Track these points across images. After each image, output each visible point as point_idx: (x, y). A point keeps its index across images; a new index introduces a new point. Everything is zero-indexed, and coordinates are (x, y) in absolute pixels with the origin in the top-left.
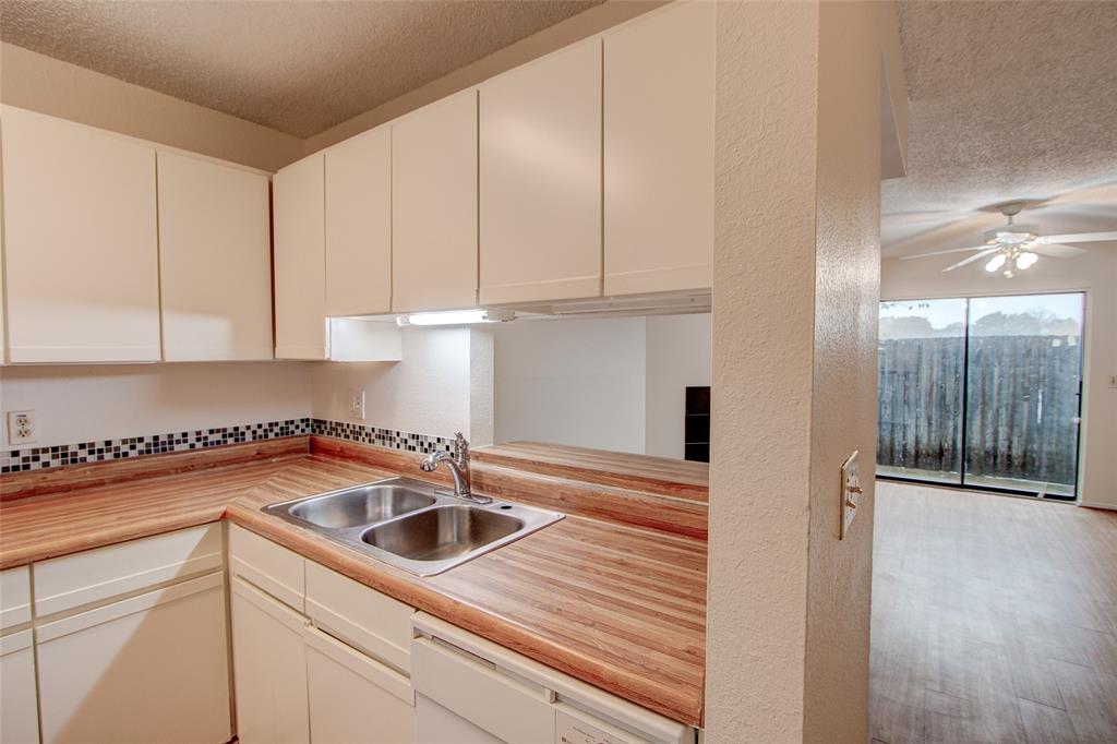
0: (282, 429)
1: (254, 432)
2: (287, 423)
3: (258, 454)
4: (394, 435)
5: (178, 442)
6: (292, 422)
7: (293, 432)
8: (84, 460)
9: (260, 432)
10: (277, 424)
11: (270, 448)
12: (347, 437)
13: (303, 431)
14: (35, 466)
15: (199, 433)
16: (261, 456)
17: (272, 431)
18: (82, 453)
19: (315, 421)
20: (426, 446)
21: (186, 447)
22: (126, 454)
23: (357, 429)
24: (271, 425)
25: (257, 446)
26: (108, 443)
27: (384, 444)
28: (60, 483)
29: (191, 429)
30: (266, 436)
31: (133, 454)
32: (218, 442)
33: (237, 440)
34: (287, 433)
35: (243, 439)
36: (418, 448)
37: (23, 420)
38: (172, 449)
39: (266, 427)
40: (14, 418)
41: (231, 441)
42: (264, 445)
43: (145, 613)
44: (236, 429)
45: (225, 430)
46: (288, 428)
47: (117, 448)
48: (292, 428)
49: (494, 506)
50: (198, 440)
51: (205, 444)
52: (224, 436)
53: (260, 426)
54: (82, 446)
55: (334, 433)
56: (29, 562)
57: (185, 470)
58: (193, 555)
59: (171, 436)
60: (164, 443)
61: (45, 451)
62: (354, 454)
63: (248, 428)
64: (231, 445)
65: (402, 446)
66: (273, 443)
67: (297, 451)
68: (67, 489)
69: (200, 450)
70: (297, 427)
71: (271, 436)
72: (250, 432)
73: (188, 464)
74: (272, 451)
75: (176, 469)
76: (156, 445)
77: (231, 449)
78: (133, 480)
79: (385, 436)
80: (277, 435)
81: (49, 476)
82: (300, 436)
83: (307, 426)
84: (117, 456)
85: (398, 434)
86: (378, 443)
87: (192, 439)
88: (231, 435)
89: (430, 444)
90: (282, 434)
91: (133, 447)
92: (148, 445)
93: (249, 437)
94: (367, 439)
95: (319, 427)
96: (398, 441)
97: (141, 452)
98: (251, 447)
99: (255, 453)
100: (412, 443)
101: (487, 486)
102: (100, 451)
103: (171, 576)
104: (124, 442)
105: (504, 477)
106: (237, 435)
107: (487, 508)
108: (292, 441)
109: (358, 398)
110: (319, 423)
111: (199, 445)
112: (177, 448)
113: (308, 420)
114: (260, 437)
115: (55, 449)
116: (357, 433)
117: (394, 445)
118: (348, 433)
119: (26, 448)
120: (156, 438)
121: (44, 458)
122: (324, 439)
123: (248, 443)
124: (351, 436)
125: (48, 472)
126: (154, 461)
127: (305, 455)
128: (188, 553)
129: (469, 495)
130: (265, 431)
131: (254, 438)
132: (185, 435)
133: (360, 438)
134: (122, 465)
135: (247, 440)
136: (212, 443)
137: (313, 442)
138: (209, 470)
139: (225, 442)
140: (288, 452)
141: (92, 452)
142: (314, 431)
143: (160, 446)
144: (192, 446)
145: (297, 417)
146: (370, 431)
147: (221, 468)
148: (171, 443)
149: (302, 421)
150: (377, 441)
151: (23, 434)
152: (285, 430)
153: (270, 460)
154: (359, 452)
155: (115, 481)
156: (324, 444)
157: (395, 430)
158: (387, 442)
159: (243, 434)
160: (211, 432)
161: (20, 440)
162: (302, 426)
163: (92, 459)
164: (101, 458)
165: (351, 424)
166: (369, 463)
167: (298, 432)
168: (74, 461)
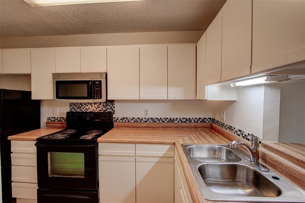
0: (202, 120)
1: (194, 120)
2: (204, 118)
3: (195, 126)
4: (233, 128)
5: (175, 120)
6: (206, 118)
7: (206, 121)
8: (156, 121)
9: (196, 120)
10: (201, 118)
11: (198, 125)
12: (220, 126)
13: (209, 121)
14: (148, 121)
15: (180, 118)
16: (195, 127)
17: (199, 120)
18: (156, 120)
19: (212, 119)
20: (244, 135)
21: (177, 122)
22: (164, 121)
23: (223, 124)
24: (199, 118)
25: (194, 124)
26: (161, 118)
27: (230, 131)
28: (152, 126)
29: (178, 117)
30: (198, 122)
31: (166, 122)
32: (185, 122)
33: (189, 122)
34: (204, 122)
35: (191, 122)
36: (241, 136)
37: (147, 111)
38: (174, 122)
39: (198, 119)
40: (145, 111)
41: (188, 122)
42: (197, 124)
43: (155, 163)
44: (189, 118)
45: (186, 118)
46: (204, 120)
47: (163, 120)
48: (205, 120)
49: (268, 174)
50: (180, 120)
51: (181, 122)
52: (186, 120)
53: (196, 118)
54: (156, 118)
55: (217, 124)
56: (135, 143)
57: (176, 128)
58: (167, 151)
59: (174, 118)
60: (172, 120)
61: (150, 118)
62: (221, 132)
63: (193, 119)
64: (188, 123)
65: (236, 133)
66: (199, 124)
67: (206, 127)
68: (153, 128)
69: (180, 123)
70: (207, 120)
71: (199, 122)
72: (193, 120)
73: (177, 127)
74: (199, 126)
75: (174, 127)
76: (170, 120)
77: (188, 124)
78: (165, 128)
79: (230, 128)
80: (201, 122)
81: (150, 124)
82: (207, 123)
83: (210, 120)
84: (162, 122)
85: (234, 128)
86: (228, 130)
87: (178, 120)
88: (188, 120)
89: (245, 135)
90: (202, 122)
91: (166, 120)
92: (169, 120)
93: (193, 121)
94: (225, 128)
95: (213, 121)
96: (234, 131)
97: (167, 122)
98: (193, 124)
99: (194, 126)
100: (239, 133)
101: (269, 162)
102: (159, 120)
103: (161, 155)
104: (164, 118)
105: (278, 161)
106: (190, 121)
107: (264, 174)
108: (205, 124)
109: (223, 113)
110: (214, 120)
111: (180, 122)
112: (175, 122)
113: (211, 118)
114: (196, 122)
115: (151, 118)
116: (223, 125)
117: (233, 132)
118: (220, 125)
119: (147, 118)
120: (170, 118)
121: (150, 120)
122: (214, 125)
123: (192, 123)
124: (221, 126)
125: (150, 123)
126: (170, 124)
127: (208, 129)
128: (166, 151)
129: (258, 164)
130: (197, 120)
131: (194, 122)
132: (177, 118)
133: (223, 127)
134: (163, 124)
135: (192, 122)
136: (183, 122)
137: (211, 125)
138: (182, 129)
139: (186, 122)
140: (203, 127)
141: (158, 120)
142: (212, 122)
143: (171, 120)
144: (178, 122)
145: (207, 117)
146: (226, 125)
147: (184, 129)
148: (174, 120)
149: (209, 118)
150: (228, 129)
151: (147, 114)
152: (203, 121)
153: (198, 129)
154: (222, 132)
155: (162, 128)
156: (214, 127)
157: (233, 127)
158: (231, 131)
159: (191, 120)
160: (183, 118)
161: (146, 116)
162: (209, 120)
163: (158, 121)
164: (159, 122)
165: (221, 122)
166: (225, 136)
167: (207, 122)
168: (155, 121)
